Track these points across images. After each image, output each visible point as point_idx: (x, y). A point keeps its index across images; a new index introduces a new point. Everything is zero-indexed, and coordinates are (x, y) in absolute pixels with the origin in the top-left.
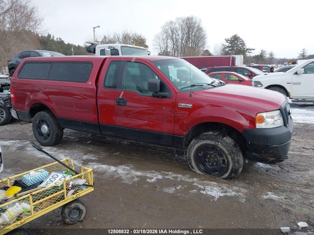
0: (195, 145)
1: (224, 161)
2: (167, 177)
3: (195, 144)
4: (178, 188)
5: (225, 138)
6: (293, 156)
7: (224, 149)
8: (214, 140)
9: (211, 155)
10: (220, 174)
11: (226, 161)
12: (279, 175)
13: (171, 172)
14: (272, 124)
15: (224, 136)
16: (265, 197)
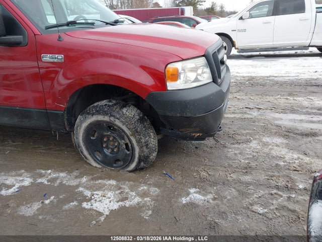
0: (83, 124)
1: (127, 145)
2: (39, 180)
3: (81, 122)
4: (47, 202)
5: (124, 110)
6: (233, 121)
7: (124, 128)
8: (107, 114)
9: (108, 137)
10: (124, 164)
11: (130, 145)
12: (211, 153)
13: (51, 169)
14: (194, 81)
15: (124, 106)
16: (184, 200)
